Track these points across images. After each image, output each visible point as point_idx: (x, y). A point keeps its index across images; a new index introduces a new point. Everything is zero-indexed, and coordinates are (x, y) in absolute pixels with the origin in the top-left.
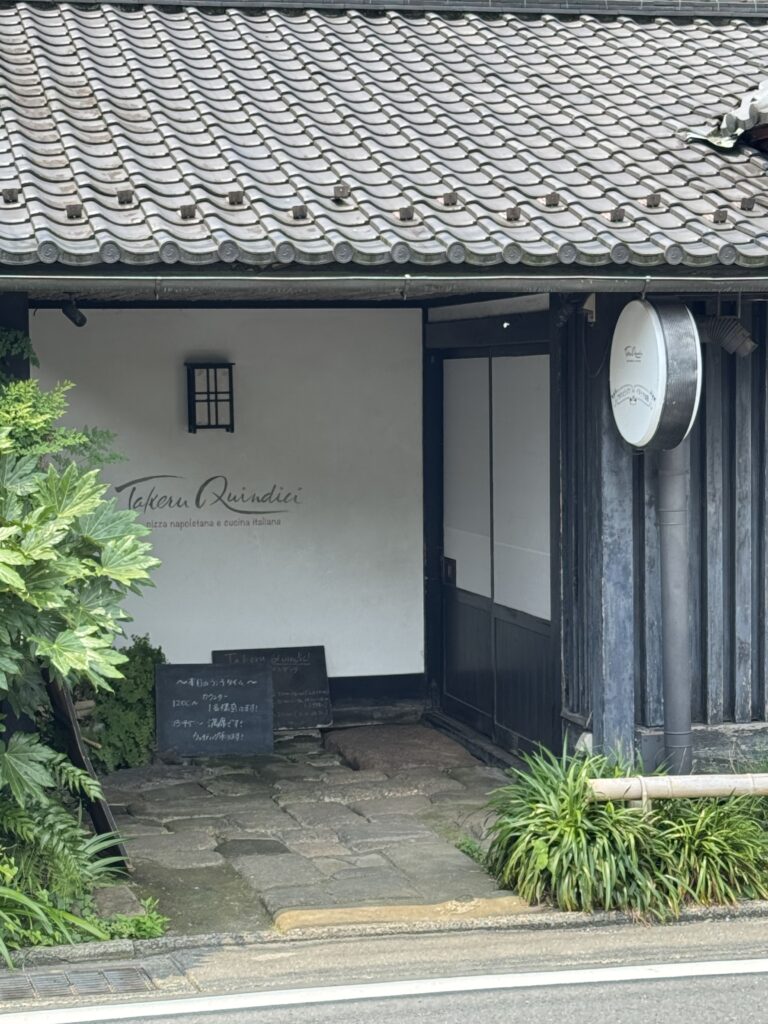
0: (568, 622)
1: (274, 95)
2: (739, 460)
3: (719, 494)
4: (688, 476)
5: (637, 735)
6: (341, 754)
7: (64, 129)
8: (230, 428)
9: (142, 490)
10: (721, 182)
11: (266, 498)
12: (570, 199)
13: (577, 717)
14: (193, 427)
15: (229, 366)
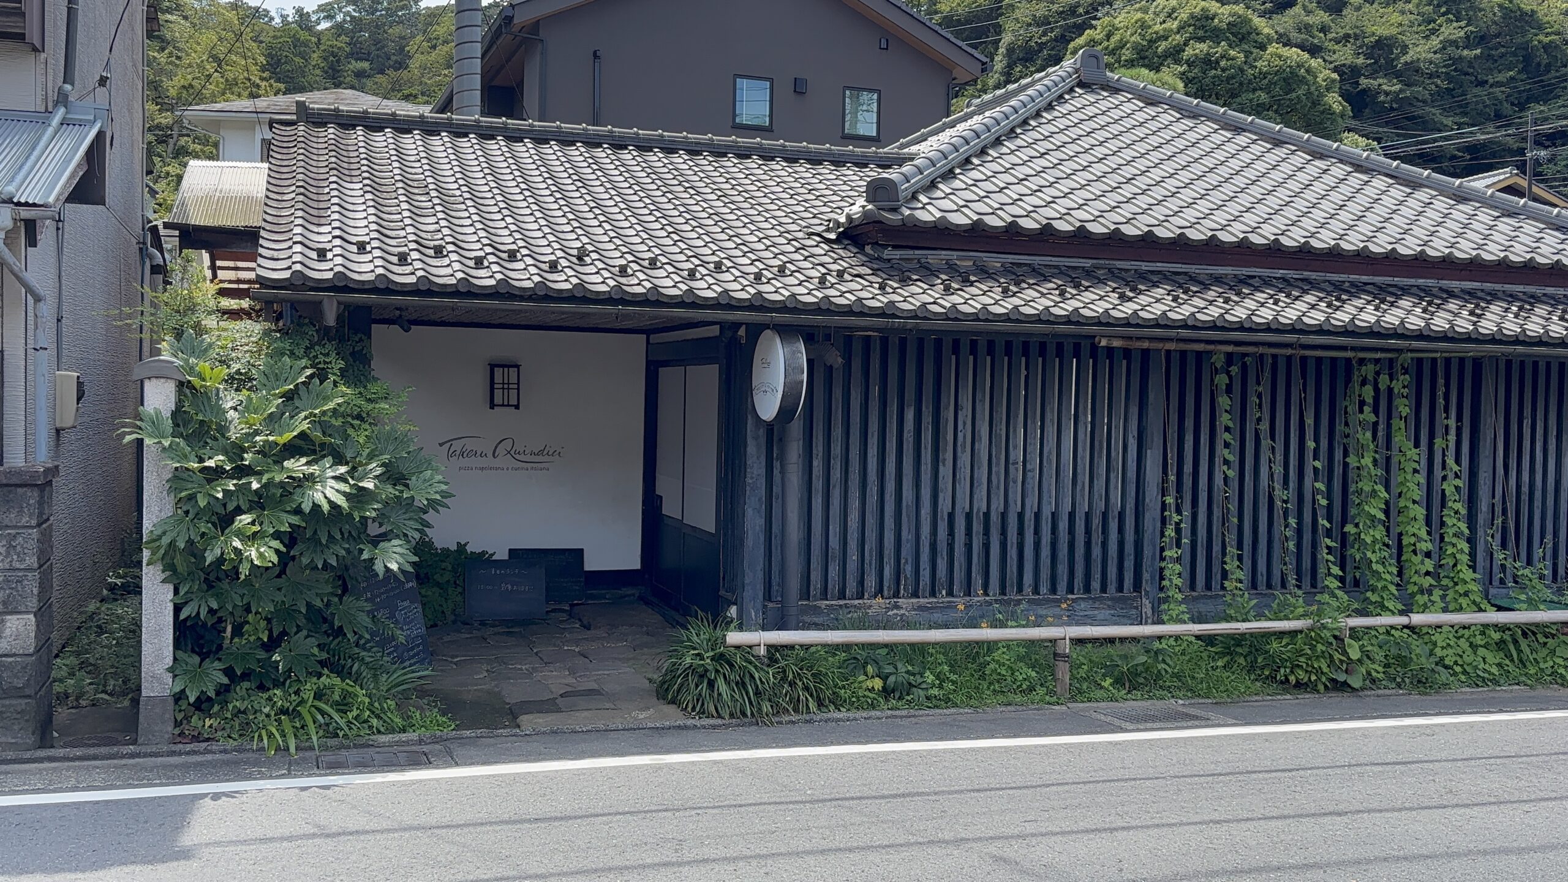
0: (725, 535)
1: (548, 192)
2: (833, 434)
3: (821, 454)
4: (801, 442)
5: (765, 606)
6: (580, 620)
7: (405, 206)
8: (517, 407)
9: (457, 446)
10: (827, 259)
11: (541, 453)
12: (729, 264)
13: (729, 595)
14: (492, 406)
15: (518, 366)
